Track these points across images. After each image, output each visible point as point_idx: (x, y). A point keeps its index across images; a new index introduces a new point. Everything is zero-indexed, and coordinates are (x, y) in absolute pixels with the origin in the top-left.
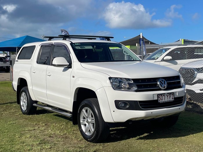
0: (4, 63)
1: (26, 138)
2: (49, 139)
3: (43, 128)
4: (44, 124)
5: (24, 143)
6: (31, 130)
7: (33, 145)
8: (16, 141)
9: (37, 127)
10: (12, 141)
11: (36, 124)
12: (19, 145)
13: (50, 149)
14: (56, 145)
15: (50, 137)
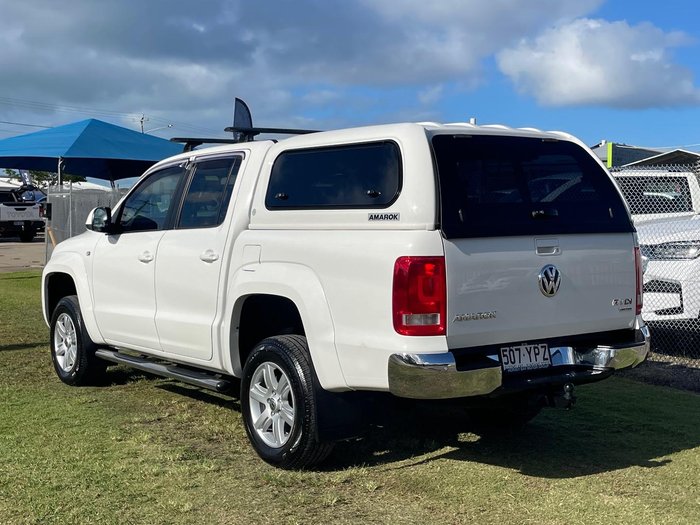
0: (17, 209)
1: (139, 443)
2: (209, 446)
3: (185, 416)
4: (185, 406)
5: (136, 455)
6: (150, 422)
7: (164, 462)
8: (113, 451)
9: (167, 414)
10: (101, 449)
11: (161, 404)
12: (126, 461)
13: (216, 474)
14: (232, 463)
15: (210, 440)
